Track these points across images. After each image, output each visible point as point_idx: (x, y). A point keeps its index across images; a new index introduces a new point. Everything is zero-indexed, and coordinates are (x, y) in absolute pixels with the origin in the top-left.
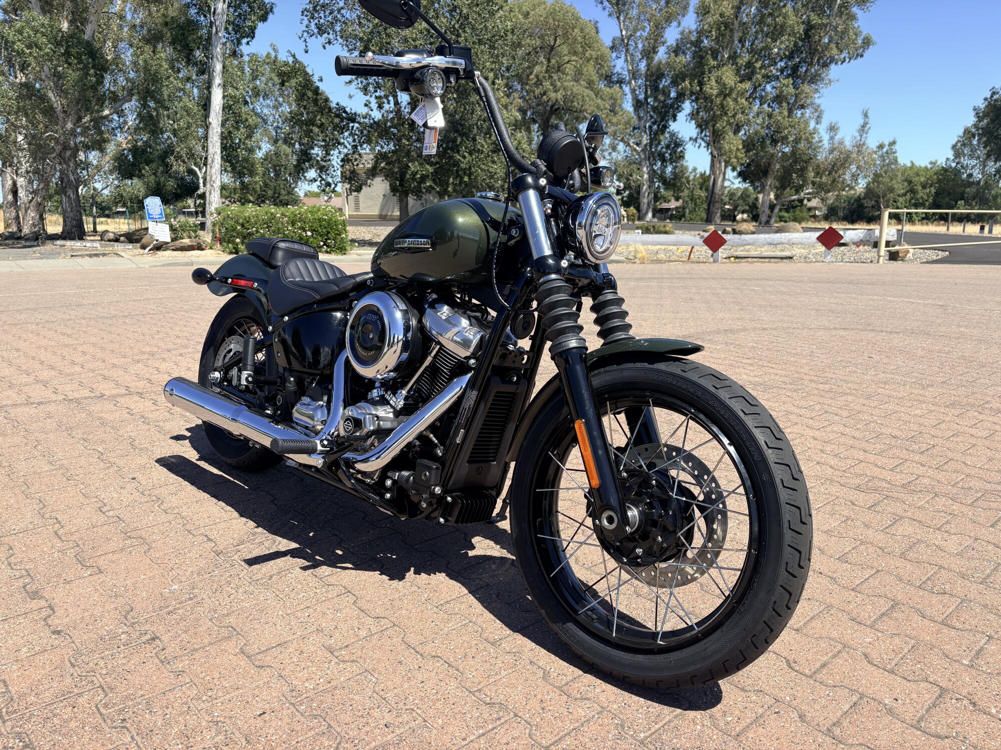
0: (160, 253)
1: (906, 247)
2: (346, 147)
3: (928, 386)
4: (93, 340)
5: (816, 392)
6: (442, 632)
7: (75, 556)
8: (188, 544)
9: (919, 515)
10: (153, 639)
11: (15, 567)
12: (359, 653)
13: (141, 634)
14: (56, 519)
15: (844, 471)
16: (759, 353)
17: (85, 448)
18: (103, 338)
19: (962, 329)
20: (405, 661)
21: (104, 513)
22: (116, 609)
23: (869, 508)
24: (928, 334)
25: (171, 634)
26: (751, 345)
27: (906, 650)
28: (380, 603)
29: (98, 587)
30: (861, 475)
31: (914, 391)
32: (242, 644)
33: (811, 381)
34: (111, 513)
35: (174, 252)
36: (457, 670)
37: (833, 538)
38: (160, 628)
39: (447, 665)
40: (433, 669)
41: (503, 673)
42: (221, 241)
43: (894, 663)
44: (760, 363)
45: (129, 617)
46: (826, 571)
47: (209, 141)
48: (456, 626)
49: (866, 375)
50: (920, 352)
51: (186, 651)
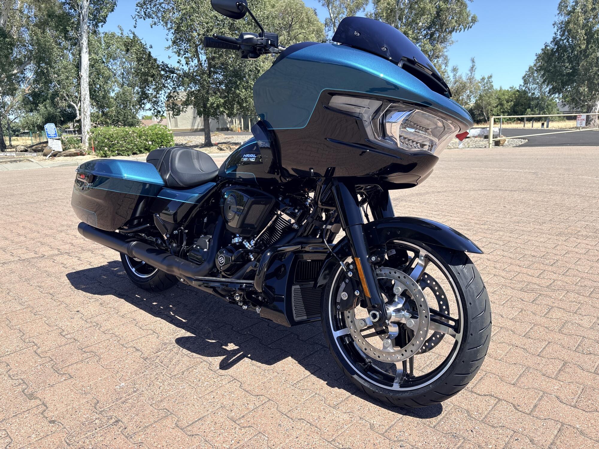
0: (56, 158)
1: (504, 138)
2: (169, 89)
4: (28, 218)
6: (300, 403)
7: (52, 367)
8: (124, 354)
9: (561, 305)
10: (117, 421)
11: (14, 378)
12: (252, 421)
13: (108, 419)
14: (34, 342)
15: (511, 279)
16: (441, 207)
17: (41, 292)
18: (34, 217)
19: (551, 187)
20: (282, 424)
21: (64, 336)
22: (88, 402)
23: (532, 302)
24: (533, 191)
25: (128, 417)
26: (434, 202)
27: (579, 392)
28: (256, 385)
29: (72, 388)
30: (522, 281)
32: (176, 420)
33: (476, 223)
34: (69, 336)
35: (66, 157)
36: (316, 427)
37: (517, 323)
38: (120, 413)
39: (309, 425)
40: (301, 428)
41: (346, 427)
42: (95, 149)
43: (575, 401)
44: (443, 214)
45: (97, 407)
46: (520, 345)
47: (81, 87)
48: (308, 398)
49: (506, 218)
50: (532, 203)
51: (140, 429)
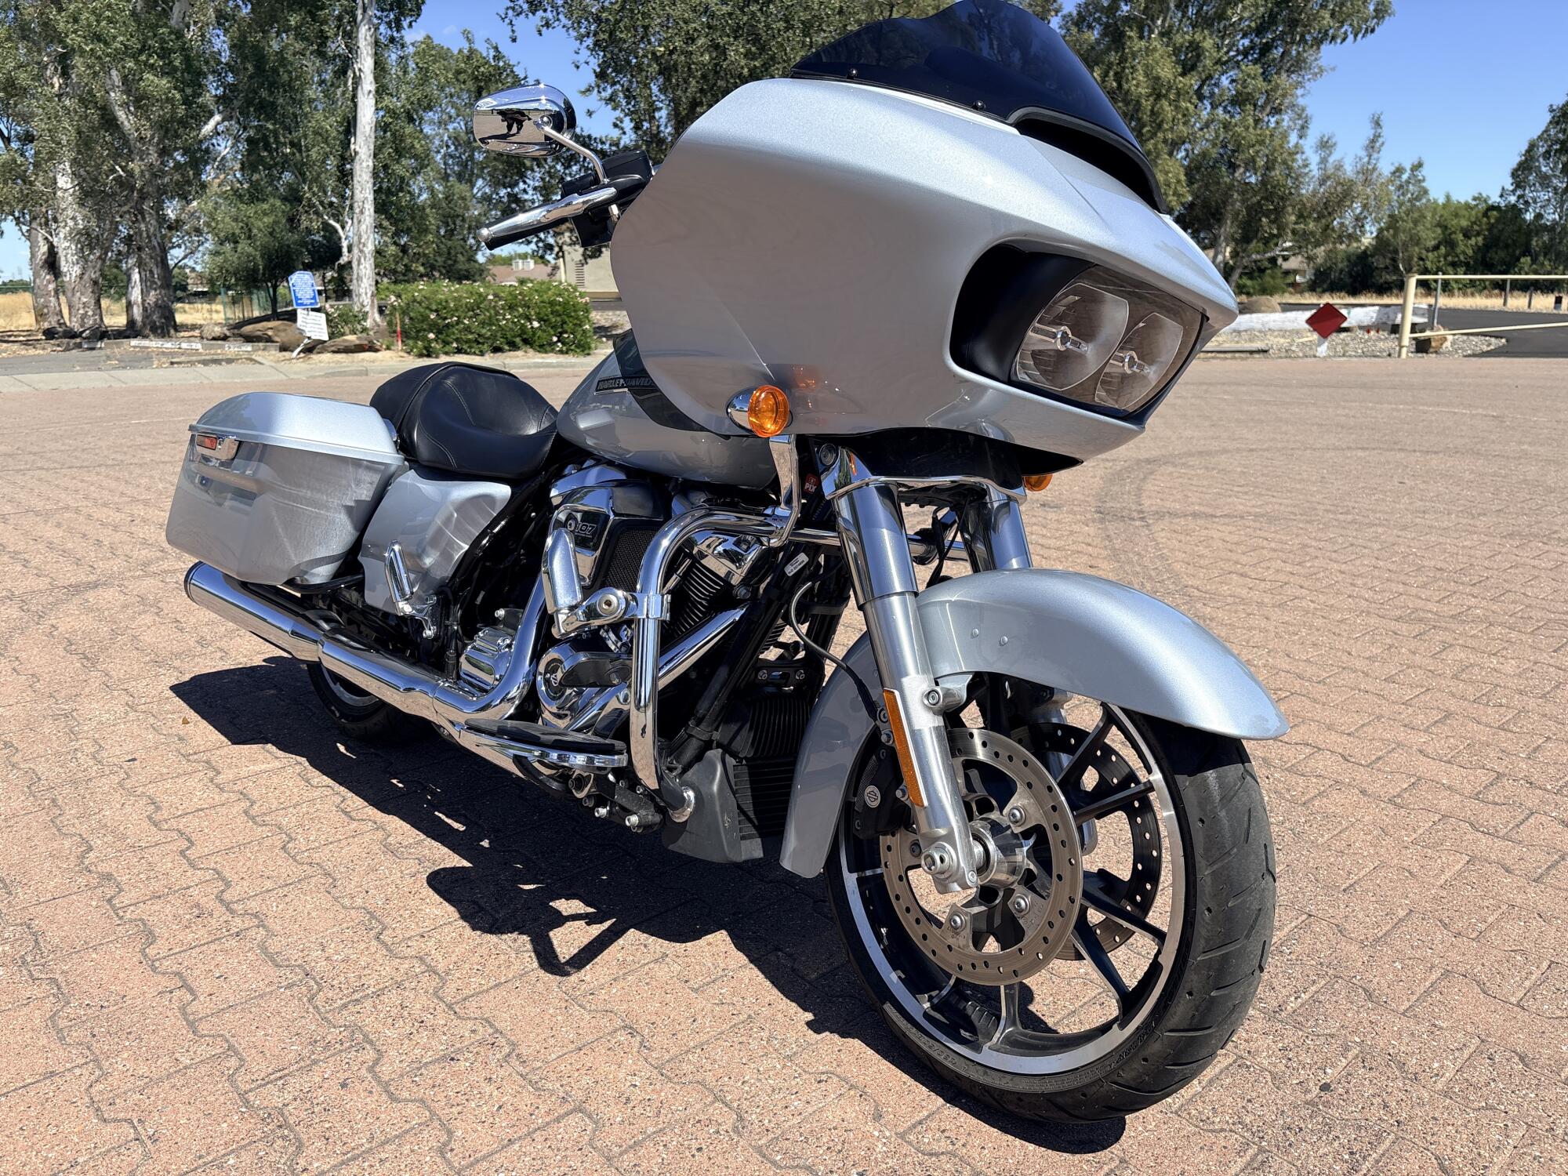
0: (315, 357)
1: (1442, 332)
3: (1479, 515)
5: (1336, 523)
31: (1461, 520)
35: (336, 355)
42: (405, 335)
47: (355, 182)
